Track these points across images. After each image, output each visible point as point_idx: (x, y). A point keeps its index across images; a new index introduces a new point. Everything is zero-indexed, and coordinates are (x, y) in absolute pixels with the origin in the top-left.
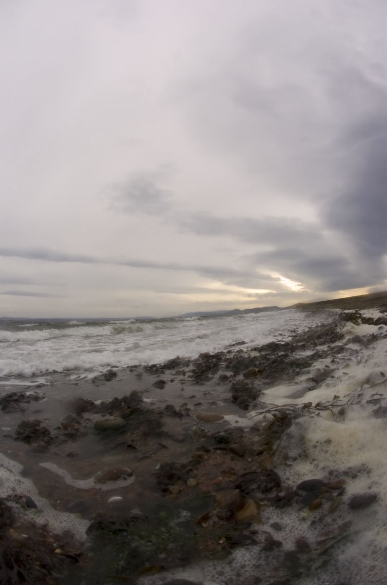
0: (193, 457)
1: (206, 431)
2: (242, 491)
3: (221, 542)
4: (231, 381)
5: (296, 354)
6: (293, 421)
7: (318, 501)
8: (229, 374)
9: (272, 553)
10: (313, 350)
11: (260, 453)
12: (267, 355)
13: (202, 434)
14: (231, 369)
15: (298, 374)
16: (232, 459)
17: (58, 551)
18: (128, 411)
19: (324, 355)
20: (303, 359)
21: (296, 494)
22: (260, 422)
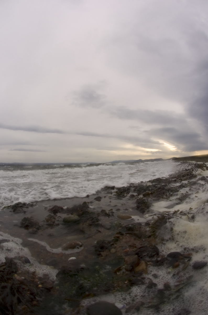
0: (114, 238)
1: (122, 224)
2: (139, 256)
3: (126, 282)
4: (136, 198)
5: (171, 185)
6: (167, 220)
7: (177, 263)
8: (135, 194)
9: (152, 289)
10: (180, 183)
11: (150, 237)
12: (156, 184)
13: (120, 226)
14: (136, 192)
15: (171, 195)
16: (135, 239)
17: (40, 286)
18: (81, 213)
19: (186, 186)
20: (174, 187)
21: (166, 259)
22: (150, 220)
